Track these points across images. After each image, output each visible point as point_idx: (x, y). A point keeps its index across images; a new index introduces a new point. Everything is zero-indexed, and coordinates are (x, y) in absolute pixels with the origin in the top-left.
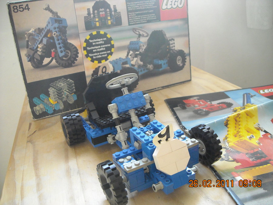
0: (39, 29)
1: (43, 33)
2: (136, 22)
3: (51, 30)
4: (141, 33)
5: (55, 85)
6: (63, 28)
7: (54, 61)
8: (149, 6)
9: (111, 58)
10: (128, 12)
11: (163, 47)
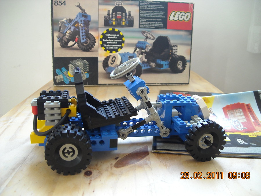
0: (70, 19)
1: (72, 23)
2: (146, 26)
3: (78, 21)
4: (149, 36)
5: (74, 63)
6: (87, 22)
7: (76, 45)
8: (158, 16)
9: (120, 51)
10: (140, 17)
11: (166, 50)
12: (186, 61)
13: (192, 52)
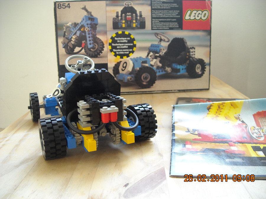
0: (75, 23)
1: (77, 27)
2: (159, 27)
3: (84, 25)
4: (163, 38)
6: (94, 25)
7: (83, 50)
8: (172, 15)
9: (132, 56)
10: (152, 18)
11: (183, 53)
12: (205, 64)
13: (211, 54)
